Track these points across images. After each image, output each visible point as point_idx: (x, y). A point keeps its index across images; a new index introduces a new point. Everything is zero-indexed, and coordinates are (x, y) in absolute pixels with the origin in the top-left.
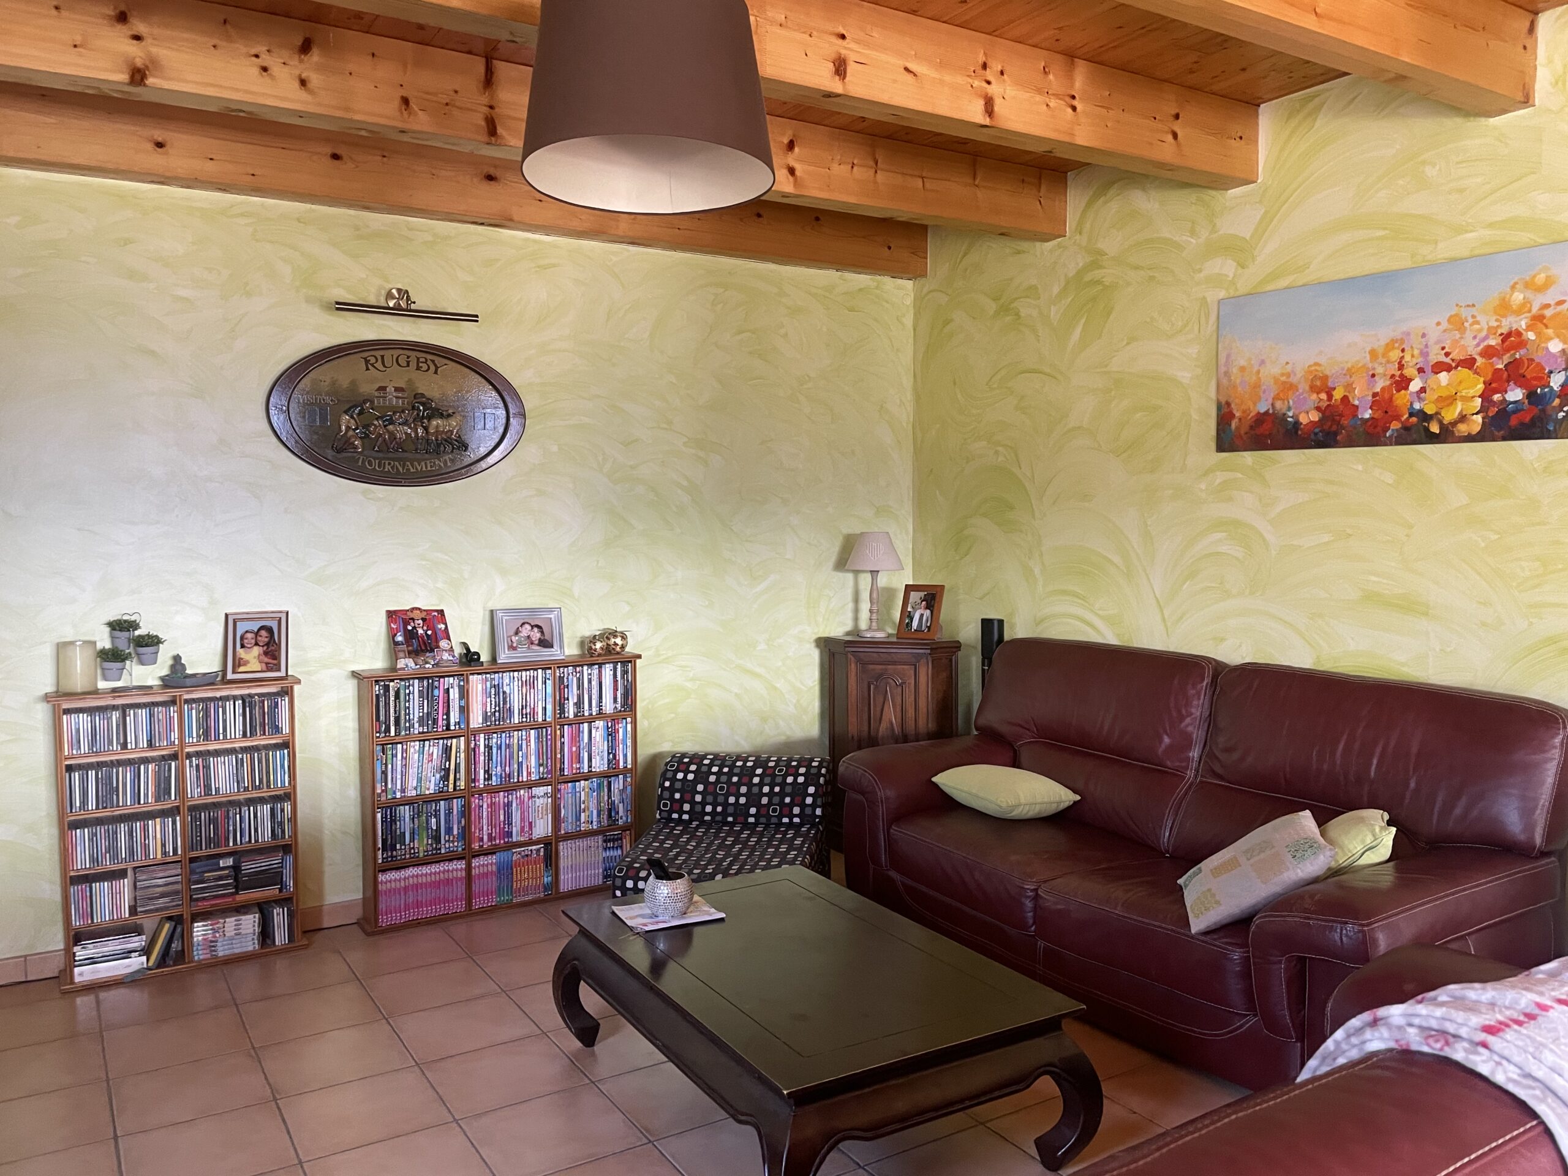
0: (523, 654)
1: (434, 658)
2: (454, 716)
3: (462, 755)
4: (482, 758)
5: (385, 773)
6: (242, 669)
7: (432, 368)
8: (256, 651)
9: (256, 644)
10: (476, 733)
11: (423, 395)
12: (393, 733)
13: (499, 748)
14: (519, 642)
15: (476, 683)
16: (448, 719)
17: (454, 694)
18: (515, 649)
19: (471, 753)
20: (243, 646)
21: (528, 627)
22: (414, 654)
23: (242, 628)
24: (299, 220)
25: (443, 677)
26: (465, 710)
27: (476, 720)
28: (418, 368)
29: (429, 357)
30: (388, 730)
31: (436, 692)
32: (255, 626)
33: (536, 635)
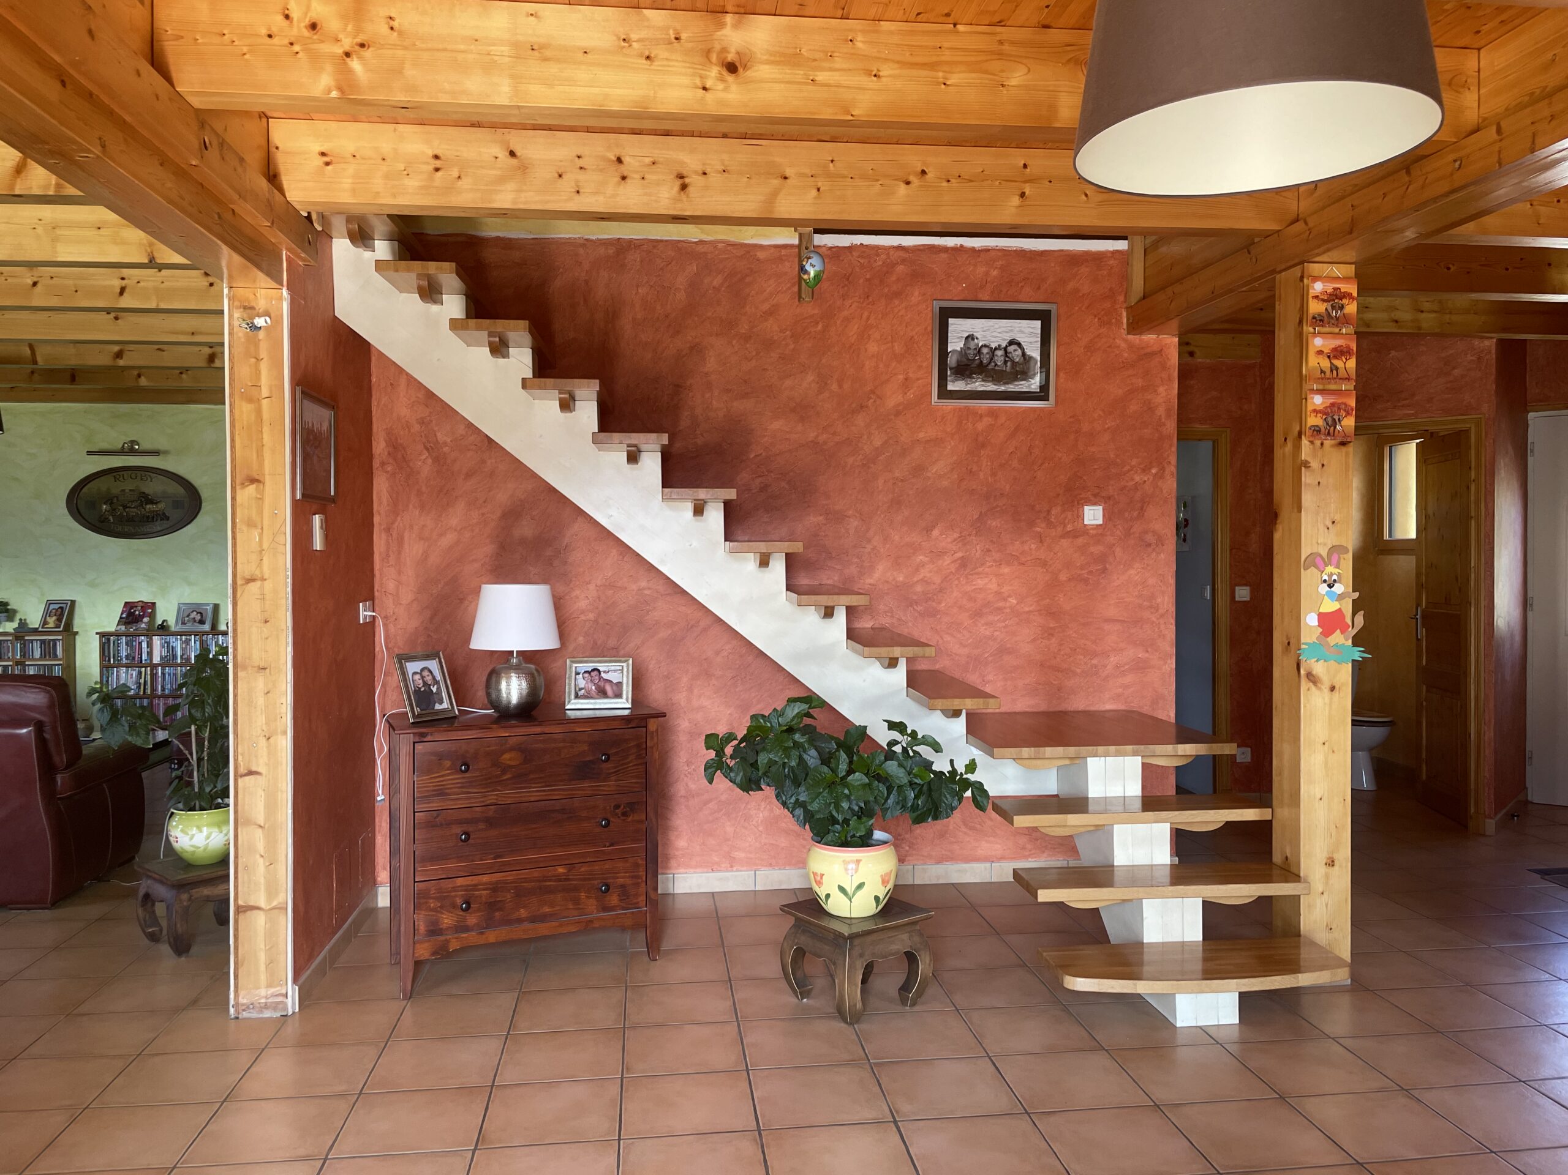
0: (188, 627)
1: (136, 626)
2: (144, 657)
3: (149, 677)
4: (160, 679)
5: (107, 681)
6: (46, 626)
7: (149, 479)
8: (54, 618)
9: (55, 615)
10: (157, 665)
11: (144, 493)
12: (112, 662)
13: (169, 674)
14: (188, 621)
15: (157, 641)
16: (141, 657)
17: (144, 645)
18: (185, 624)
19: (154, 676)
20: (49, 616)
21: (195, 613)
22: (126, 624)
23: (52, 607)
24: (85, 412)
25: (139, 636)
26: (150, 654)
27: (156, 660)
28: (142, 479)
29: (147, 473)
30: (109, 660)
31: (134, 643)
32: (57, 606)
33: (198, 617)
